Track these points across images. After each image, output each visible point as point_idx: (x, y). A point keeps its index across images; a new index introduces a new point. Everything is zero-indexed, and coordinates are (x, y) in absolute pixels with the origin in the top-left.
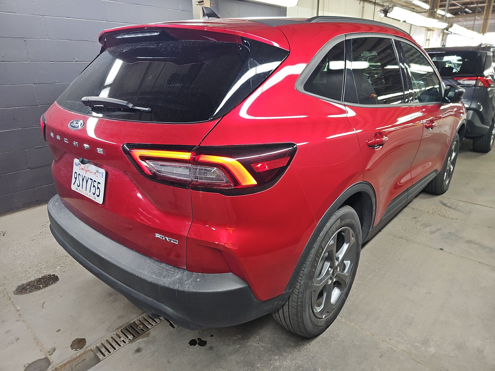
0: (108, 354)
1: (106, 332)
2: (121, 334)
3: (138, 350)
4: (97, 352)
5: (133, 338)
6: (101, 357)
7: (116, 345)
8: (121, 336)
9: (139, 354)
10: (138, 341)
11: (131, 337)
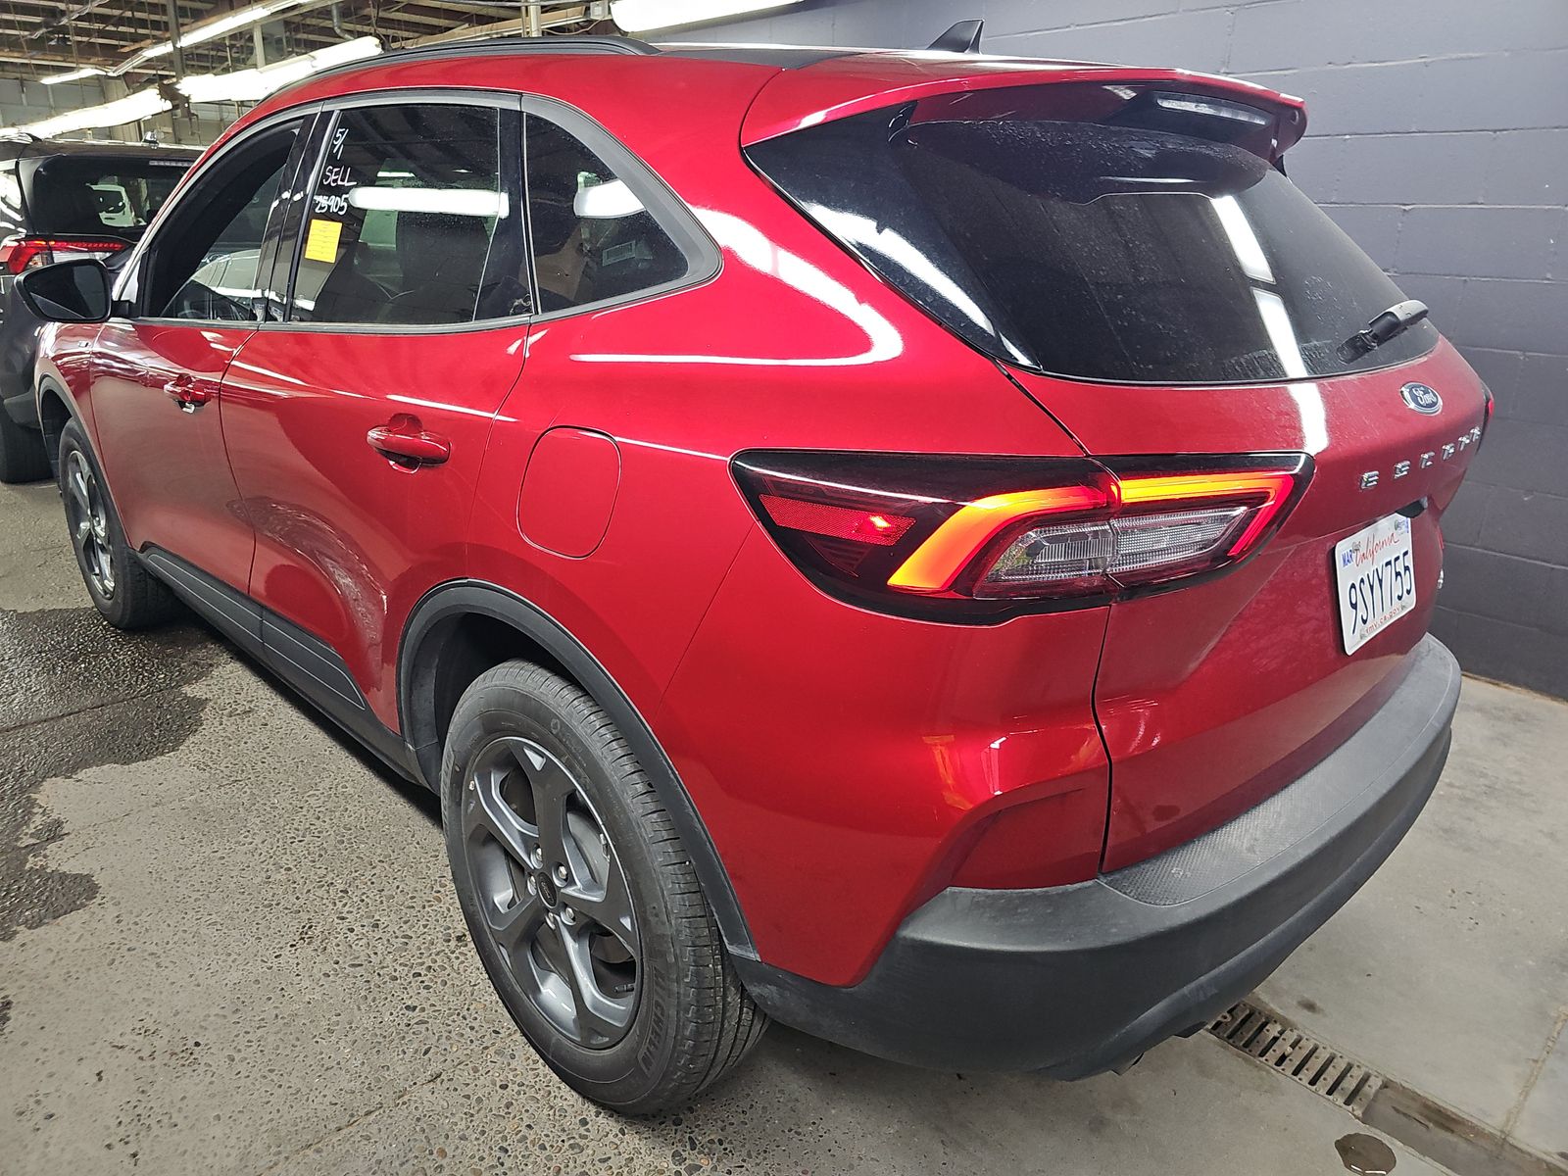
0: (1358, 1066)
1: (1283, 1095)
2: (1272, 1056)
3: (1310, 1007)
4: (1366, 1095)
5: (1275, 1022)
6: (1375, 1083)
7: (1317, 1058)
8: (1279, 1054)
9: (1318, 1004)
10: (1279, 1011)
11: (1273, 1030)
